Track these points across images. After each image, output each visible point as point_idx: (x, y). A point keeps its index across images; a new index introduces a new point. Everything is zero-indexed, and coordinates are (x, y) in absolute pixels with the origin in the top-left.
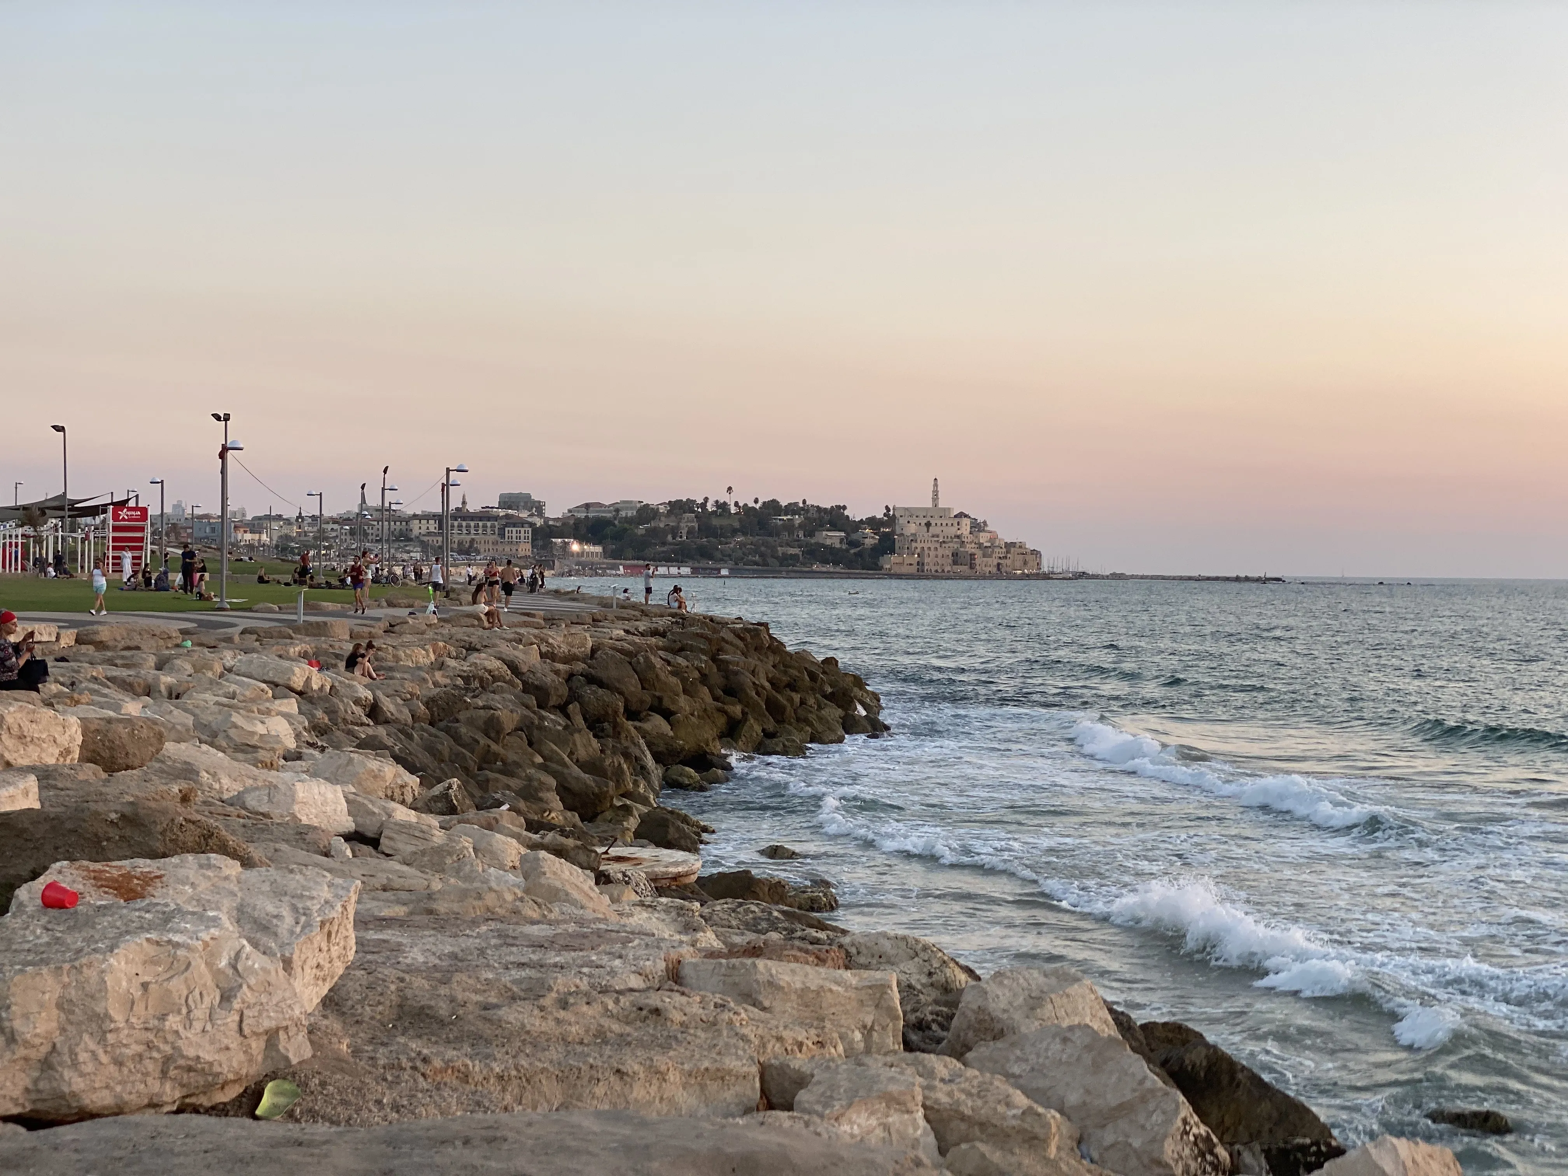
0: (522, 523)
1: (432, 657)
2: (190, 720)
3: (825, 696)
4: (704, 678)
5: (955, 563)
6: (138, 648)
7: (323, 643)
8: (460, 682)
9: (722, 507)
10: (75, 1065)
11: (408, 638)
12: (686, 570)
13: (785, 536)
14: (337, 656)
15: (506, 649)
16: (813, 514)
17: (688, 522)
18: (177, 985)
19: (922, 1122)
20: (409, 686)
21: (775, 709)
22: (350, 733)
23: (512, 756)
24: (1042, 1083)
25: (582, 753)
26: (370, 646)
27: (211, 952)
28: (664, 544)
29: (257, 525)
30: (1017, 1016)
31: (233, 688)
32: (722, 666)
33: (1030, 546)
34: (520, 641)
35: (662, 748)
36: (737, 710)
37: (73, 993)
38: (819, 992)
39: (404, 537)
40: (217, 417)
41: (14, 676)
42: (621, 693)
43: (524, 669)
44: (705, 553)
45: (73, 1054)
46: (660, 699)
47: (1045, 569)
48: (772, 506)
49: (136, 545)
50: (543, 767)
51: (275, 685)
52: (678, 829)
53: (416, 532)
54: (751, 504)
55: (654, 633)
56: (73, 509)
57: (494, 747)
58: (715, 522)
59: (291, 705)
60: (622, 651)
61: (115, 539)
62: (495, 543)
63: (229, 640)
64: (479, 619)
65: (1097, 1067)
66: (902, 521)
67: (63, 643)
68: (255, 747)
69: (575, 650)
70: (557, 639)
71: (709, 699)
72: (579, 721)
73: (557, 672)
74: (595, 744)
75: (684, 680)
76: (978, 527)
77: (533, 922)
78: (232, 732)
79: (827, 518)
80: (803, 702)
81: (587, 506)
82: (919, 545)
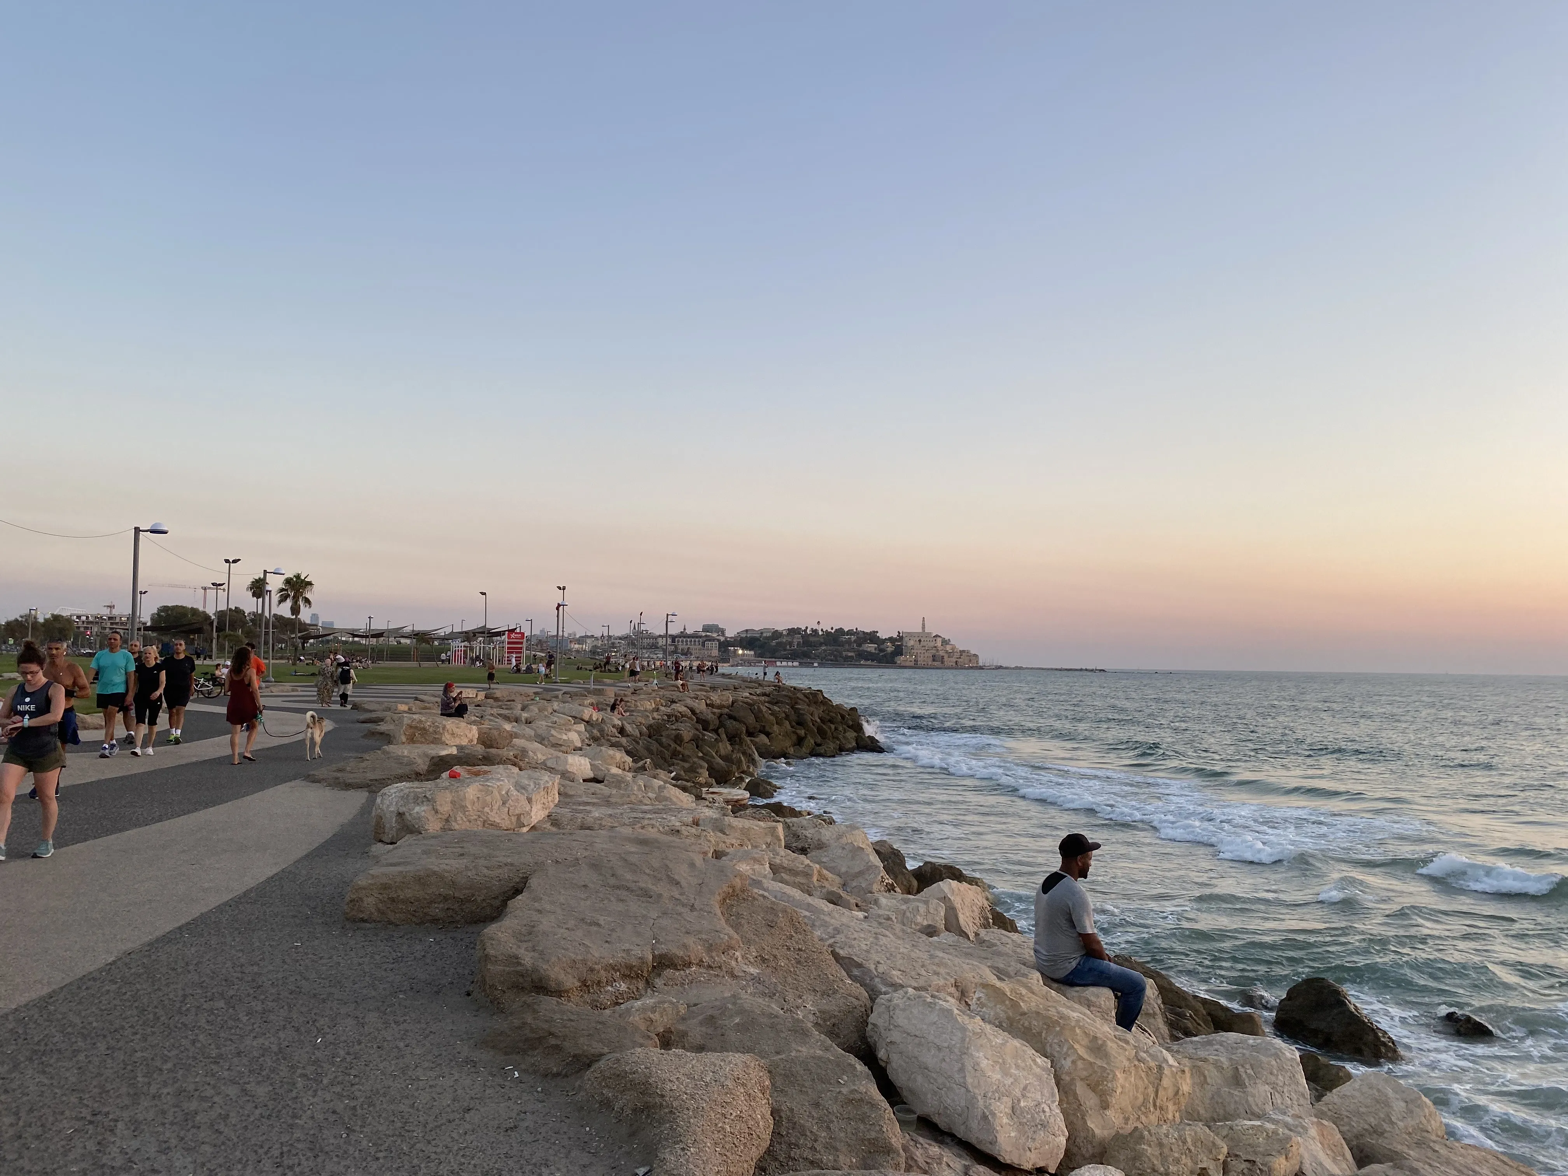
0: (714, 640)
1: (654, 706)
2: (532, 733)
3: (849, 727)
4: (787, 717)
5: (934, 660)
6: (513, 701)
7: (601, 699)
8: (665, 718)
9: (815, 631)
10: (456, 821)
11: (642, 696)
12: (796, 664)
13: (847, 647)
14: (607, 705)
15: (689, 702)
16: (861, 635)
17: (797, 639)
18: (488, 799)
19: (768, 869)
20: (640, 719)
21: (821, 732)
22: (608, 740)
23: (687, 753)
24: (833, 865)
25: (723, 752)
26: (622, 700)
27: (500, 789)
28: (785, 650)
29: (581, 640)
30: (832, 842)
31: (555, 719)
32: (796, 711)
33: (973, 652)
34: (697, 698)
35: (764, 750)
36: (802, 732)
37: (456, 799)
38: (749, 829)
39: (654, 647)
40: (560, 588)
41: (453, 711)
42: (745, 724)
43: (698, 712)
44: (806, 655)
45: (456, 818)
46: (764, 727)
47: (981, 664)
48: (840, 631)
49: (519, 651)
50: (702, 758)
51: (574, 717)
52: (764, 788)
53: (660, 644)
54: (830, 630)
55: (764, 694)
56: (489, 633)
57: (678, 748)
58: (812, 639)
59: (581, 727)
60: (747, 703)
61: (508, 648)
62: (700, 650)
63: (557, 697)
64: (678, 687)
65: (853, 858)
66: (906, 639)
67: (479, 698)
68: (561, 745)
69: (723, 703)
70: (715, 697)
71: (789, 727)
72: (724, 736)
73: (714, 713)
74: (729, 748)
75: (777, 718)
76: (945, 642)
77: (646, 805)
78: (551, 738)
79: (868, 637)
80: (836, 729)
81: (747, 631)
82: (915, 651)
